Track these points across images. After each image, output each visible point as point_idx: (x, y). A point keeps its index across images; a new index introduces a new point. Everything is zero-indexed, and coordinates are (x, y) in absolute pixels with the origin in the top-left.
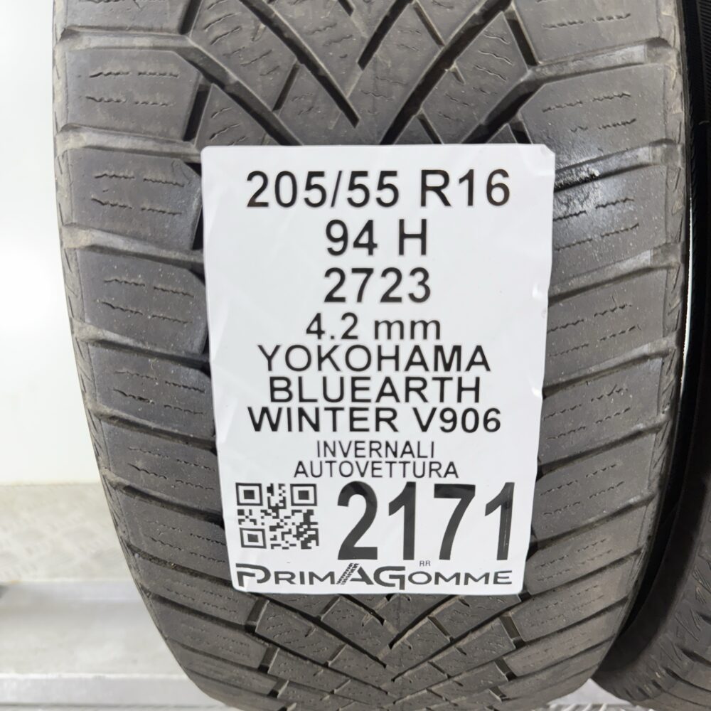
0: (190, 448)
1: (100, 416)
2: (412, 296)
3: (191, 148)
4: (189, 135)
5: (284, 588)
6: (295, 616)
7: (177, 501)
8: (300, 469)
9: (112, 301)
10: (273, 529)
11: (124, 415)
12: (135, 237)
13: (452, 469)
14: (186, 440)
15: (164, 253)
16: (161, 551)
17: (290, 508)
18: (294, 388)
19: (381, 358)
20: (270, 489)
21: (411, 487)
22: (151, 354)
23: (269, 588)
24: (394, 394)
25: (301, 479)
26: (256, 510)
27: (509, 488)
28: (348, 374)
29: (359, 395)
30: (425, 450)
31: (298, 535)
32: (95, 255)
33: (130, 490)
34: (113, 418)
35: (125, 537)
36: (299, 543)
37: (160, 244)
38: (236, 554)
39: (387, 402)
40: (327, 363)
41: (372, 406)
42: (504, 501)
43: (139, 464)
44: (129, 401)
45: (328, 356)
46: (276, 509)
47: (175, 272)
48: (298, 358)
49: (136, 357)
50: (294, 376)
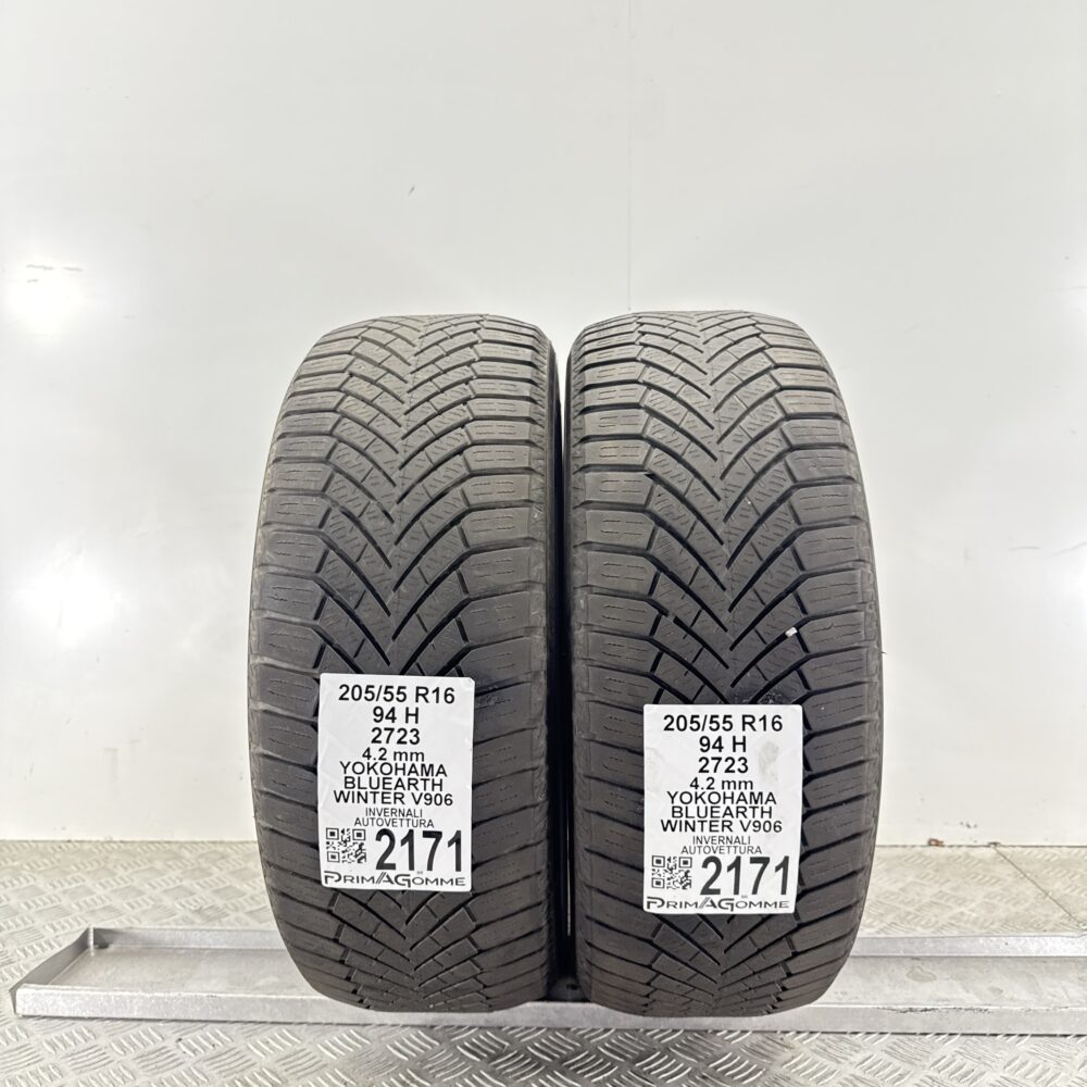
0: (305, 810)
1: (262, 792)
2: (411, 741)
3: (316, 671)
4: (315, 666)
5: (348, 885)
6: (354, 903)
7: (296, 836)
8: (357, 822)
9: (274, 738)
10: (343, 852)
11: (273, 792)
12: (287, 709)
13: (430, 823)
14: (304, 806)
15: (300, 717)
16: (285, 864)
17: (352, 841)
18: (356, 782)
19: (397, 769)
20: (343, 832)
21: (411, 832)
22: (290, 763)
23: (341, 885)
24: (403, 786)
25: (358, 826)
26: (336, 842)
27: (458, 833)
28: (381, 776)
29: (386, 786)
30: (418, 814)
31: (356, 856)
32: (268, 716)
33: (272, 830)
34: (267, 793)
35: (266, 857)
36: (356, 860)
37: (298, 713)
38: (325, 865)
39: (400, 790)
40: (372, 771)
41: (393, 792)
42: (457, 840)
43: (279, 817)
44: (277, 785)
45: (373, 767)
46: (345, 842)
47: (304, 726)
48: (358, 768)
49: (283, 765)
50: (356, 777)
